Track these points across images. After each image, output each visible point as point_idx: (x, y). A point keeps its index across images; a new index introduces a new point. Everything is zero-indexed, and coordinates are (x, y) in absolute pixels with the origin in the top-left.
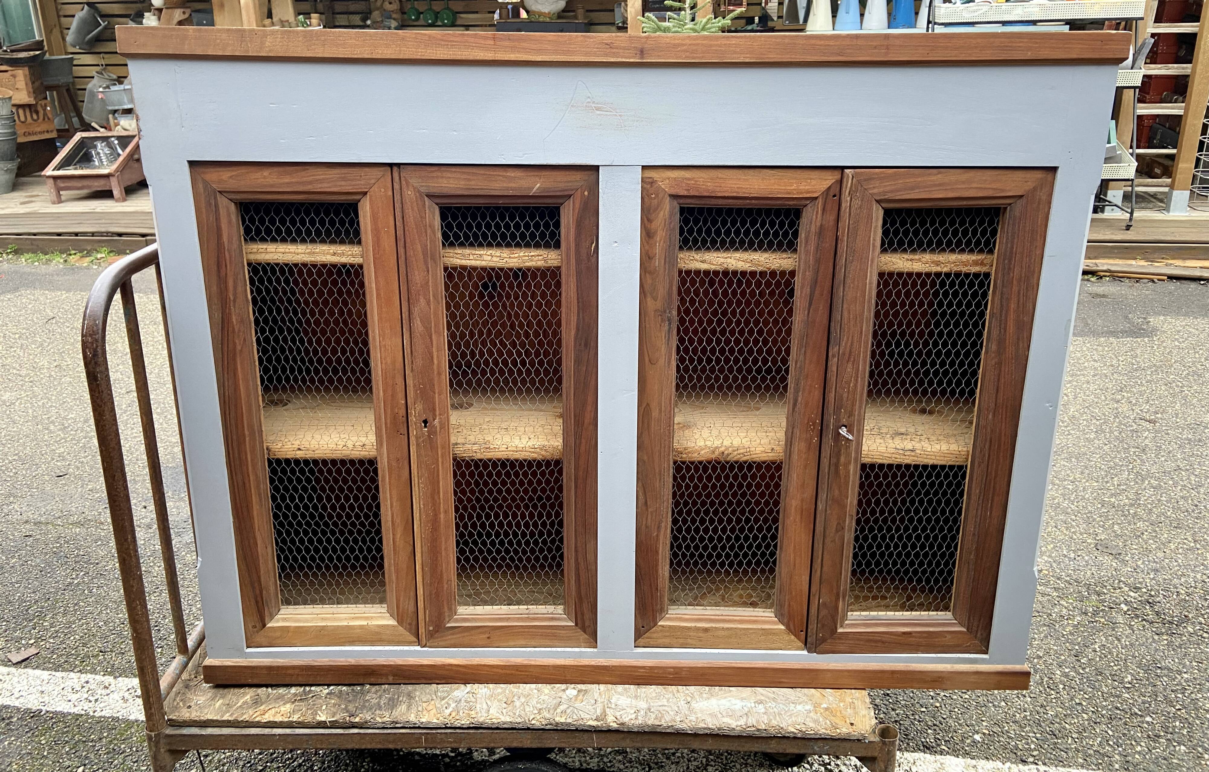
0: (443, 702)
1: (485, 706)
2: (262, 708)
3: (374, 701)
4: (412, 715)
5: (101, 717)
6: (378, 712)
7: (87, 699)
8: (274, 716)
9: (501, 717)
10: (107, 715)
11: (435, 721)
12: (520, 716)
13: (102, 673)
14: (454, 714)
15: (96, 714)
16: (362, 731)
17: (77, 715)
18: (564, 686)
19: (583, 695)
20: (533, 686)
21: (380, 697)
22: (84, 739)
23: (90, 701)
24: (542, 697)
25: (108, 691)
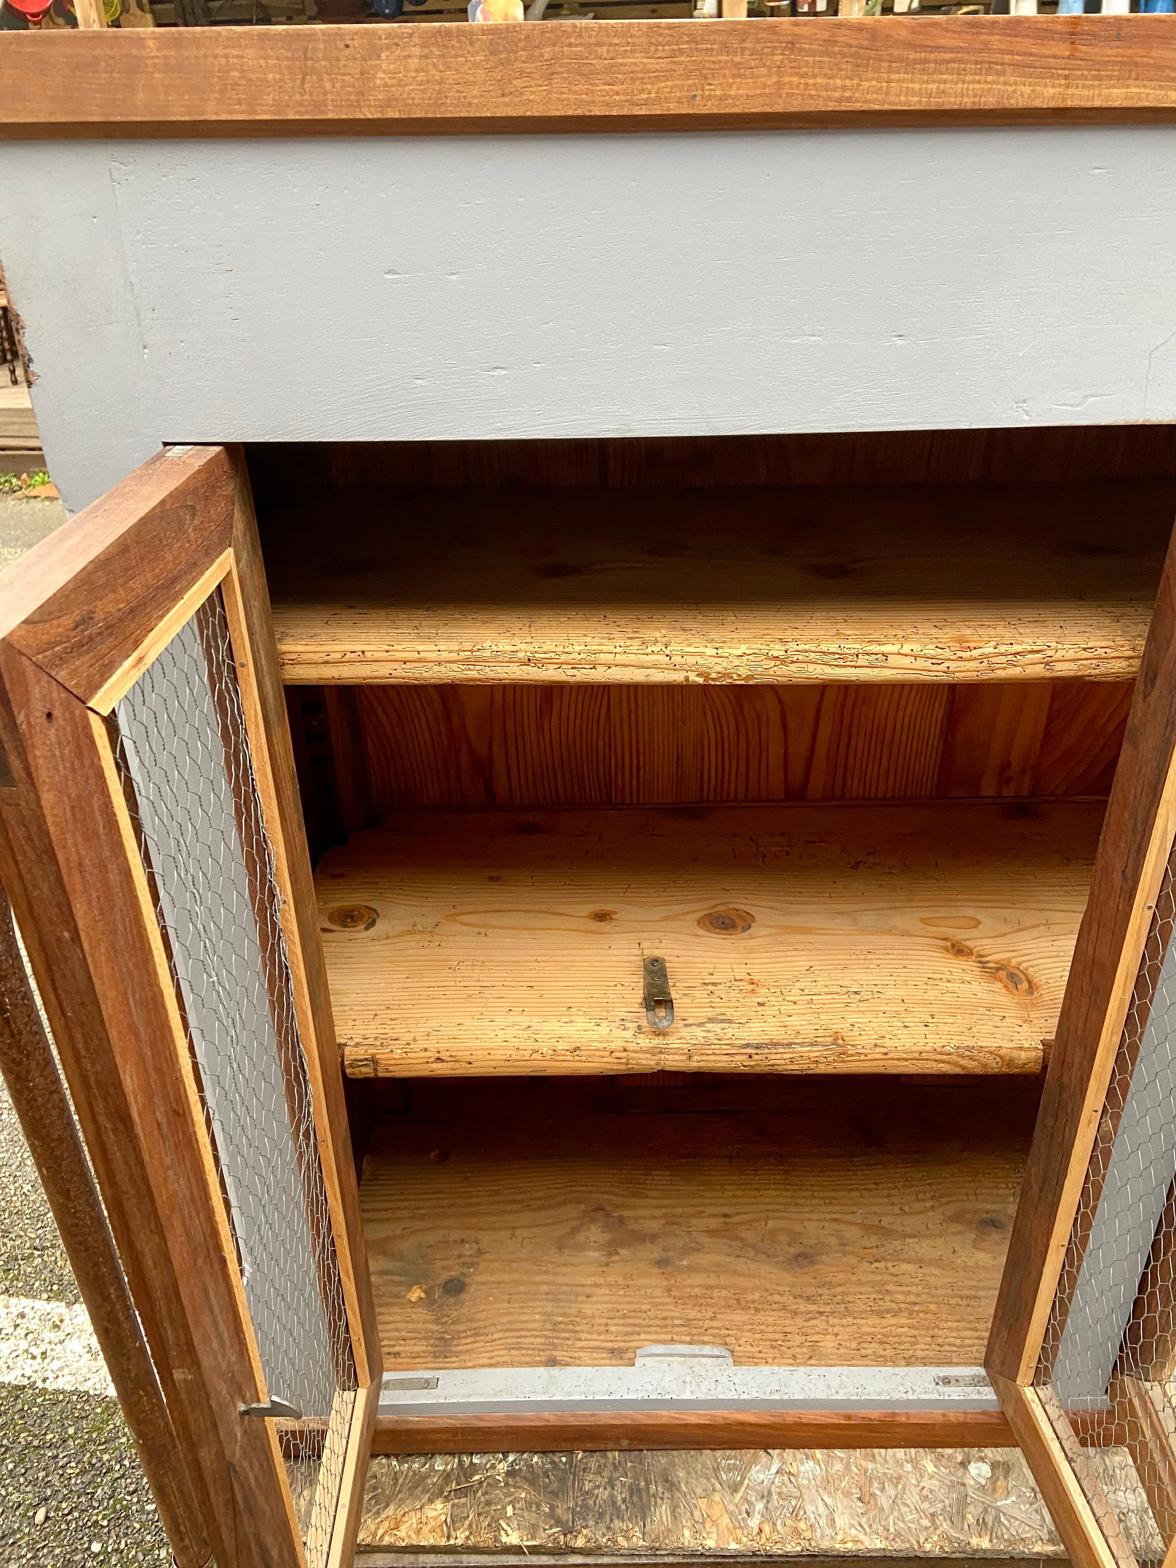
0: (738, 1496)
1: (822, 1508)
2: (390, 1511)
3: (603, 1494)
4: (687, 1533)
5: (56, 1392)
6: (617, 1524)
7: (27, 1351)
8: (418, 1531)
9: (862, 1537)
10: (68, 1388)
11: (733, 1546)
12: (898, 1534)
13: (45, 1296)
14: (767, 1528)
15: (47, 1385)
16: (590, 1560)
17: (17, 1388)
18: (959, 1455)
19: (1006, 1477)
20: (900, 1453)
21: (611, 1483)
22: (36, 1443)
23: (34, 1358)
24: (926, 1483)
25: (61, 1335)
